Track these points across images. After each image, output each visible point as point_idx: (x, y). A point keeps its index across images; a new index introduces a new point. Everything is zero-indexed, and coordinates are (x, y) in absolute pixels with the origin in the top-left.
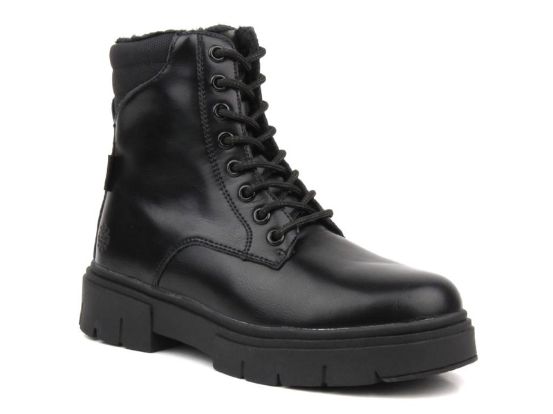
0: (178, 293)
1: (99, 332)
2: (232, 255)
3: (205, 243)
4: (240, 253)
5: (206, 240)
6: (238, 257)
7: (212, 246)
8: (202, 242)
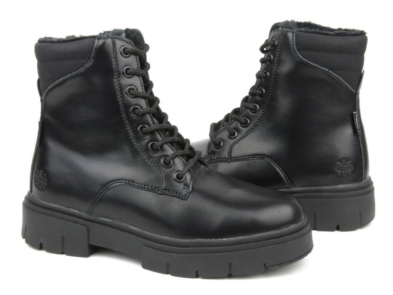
0: (108, 217)
1: (44, 245)
2: (151, 191)
3: (129, 184)
4: (156, 190)
5: (129, 181)
6: (156, 192)
7: (135, 185)
8: (126, 183)
